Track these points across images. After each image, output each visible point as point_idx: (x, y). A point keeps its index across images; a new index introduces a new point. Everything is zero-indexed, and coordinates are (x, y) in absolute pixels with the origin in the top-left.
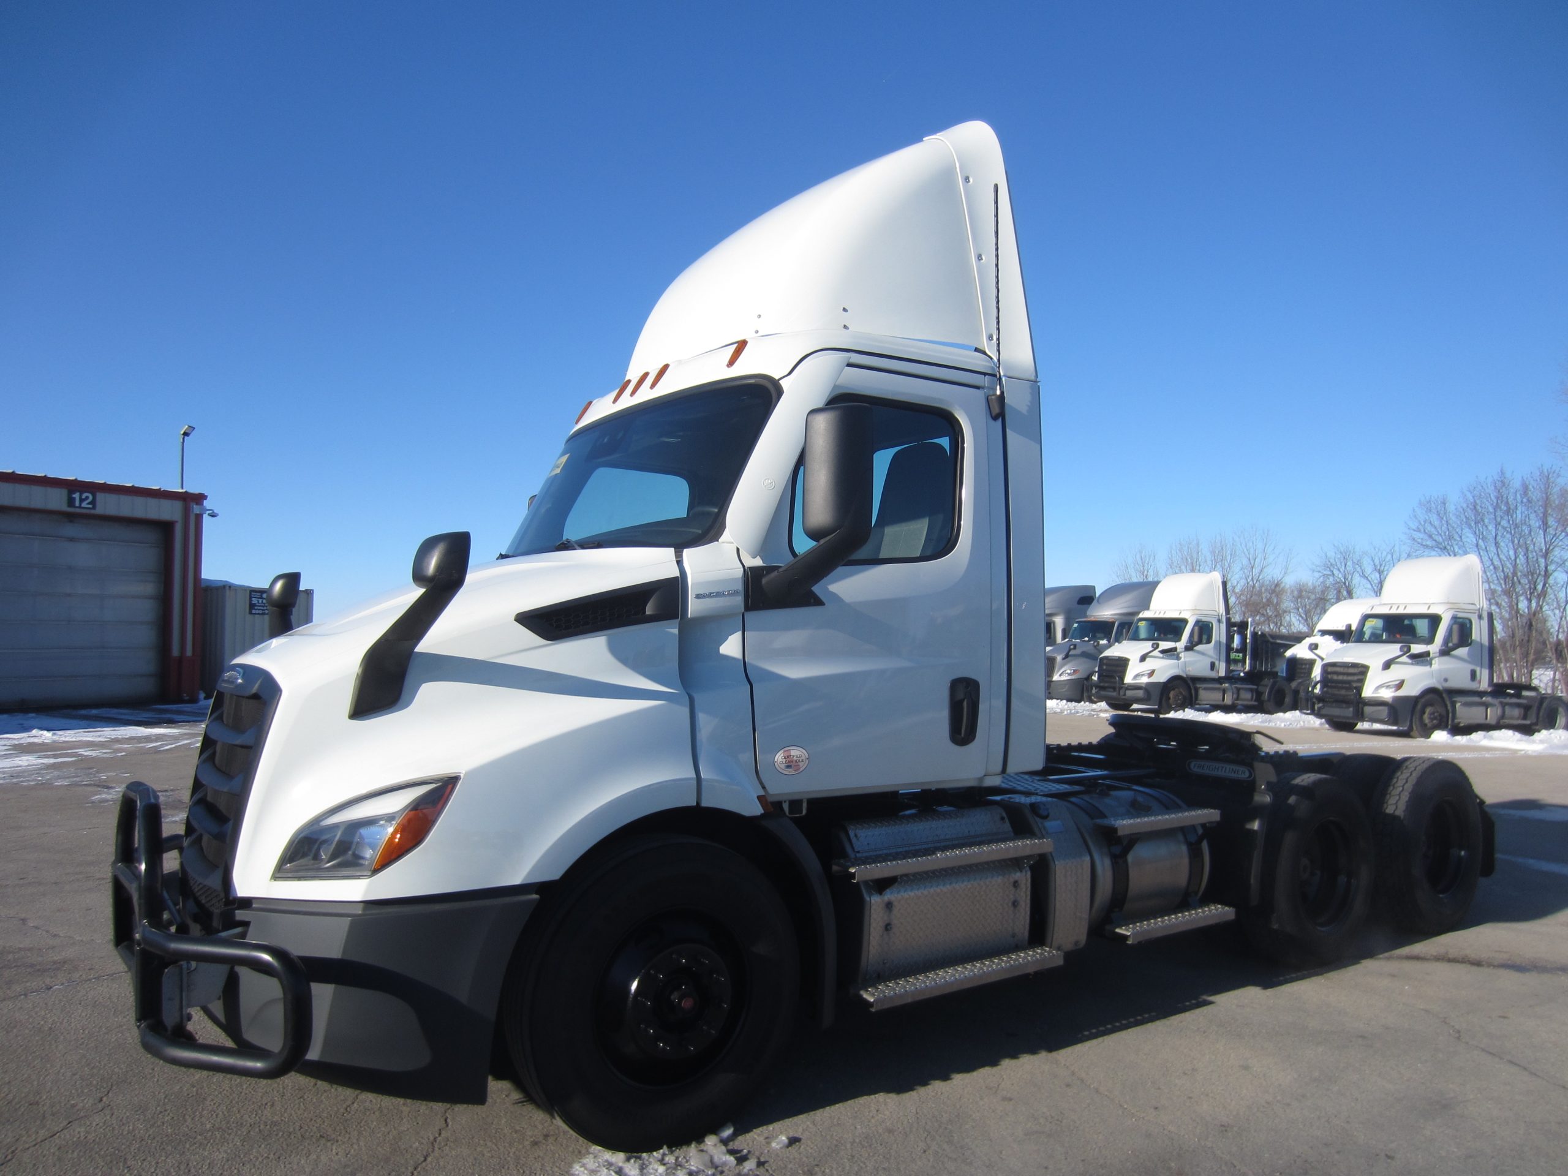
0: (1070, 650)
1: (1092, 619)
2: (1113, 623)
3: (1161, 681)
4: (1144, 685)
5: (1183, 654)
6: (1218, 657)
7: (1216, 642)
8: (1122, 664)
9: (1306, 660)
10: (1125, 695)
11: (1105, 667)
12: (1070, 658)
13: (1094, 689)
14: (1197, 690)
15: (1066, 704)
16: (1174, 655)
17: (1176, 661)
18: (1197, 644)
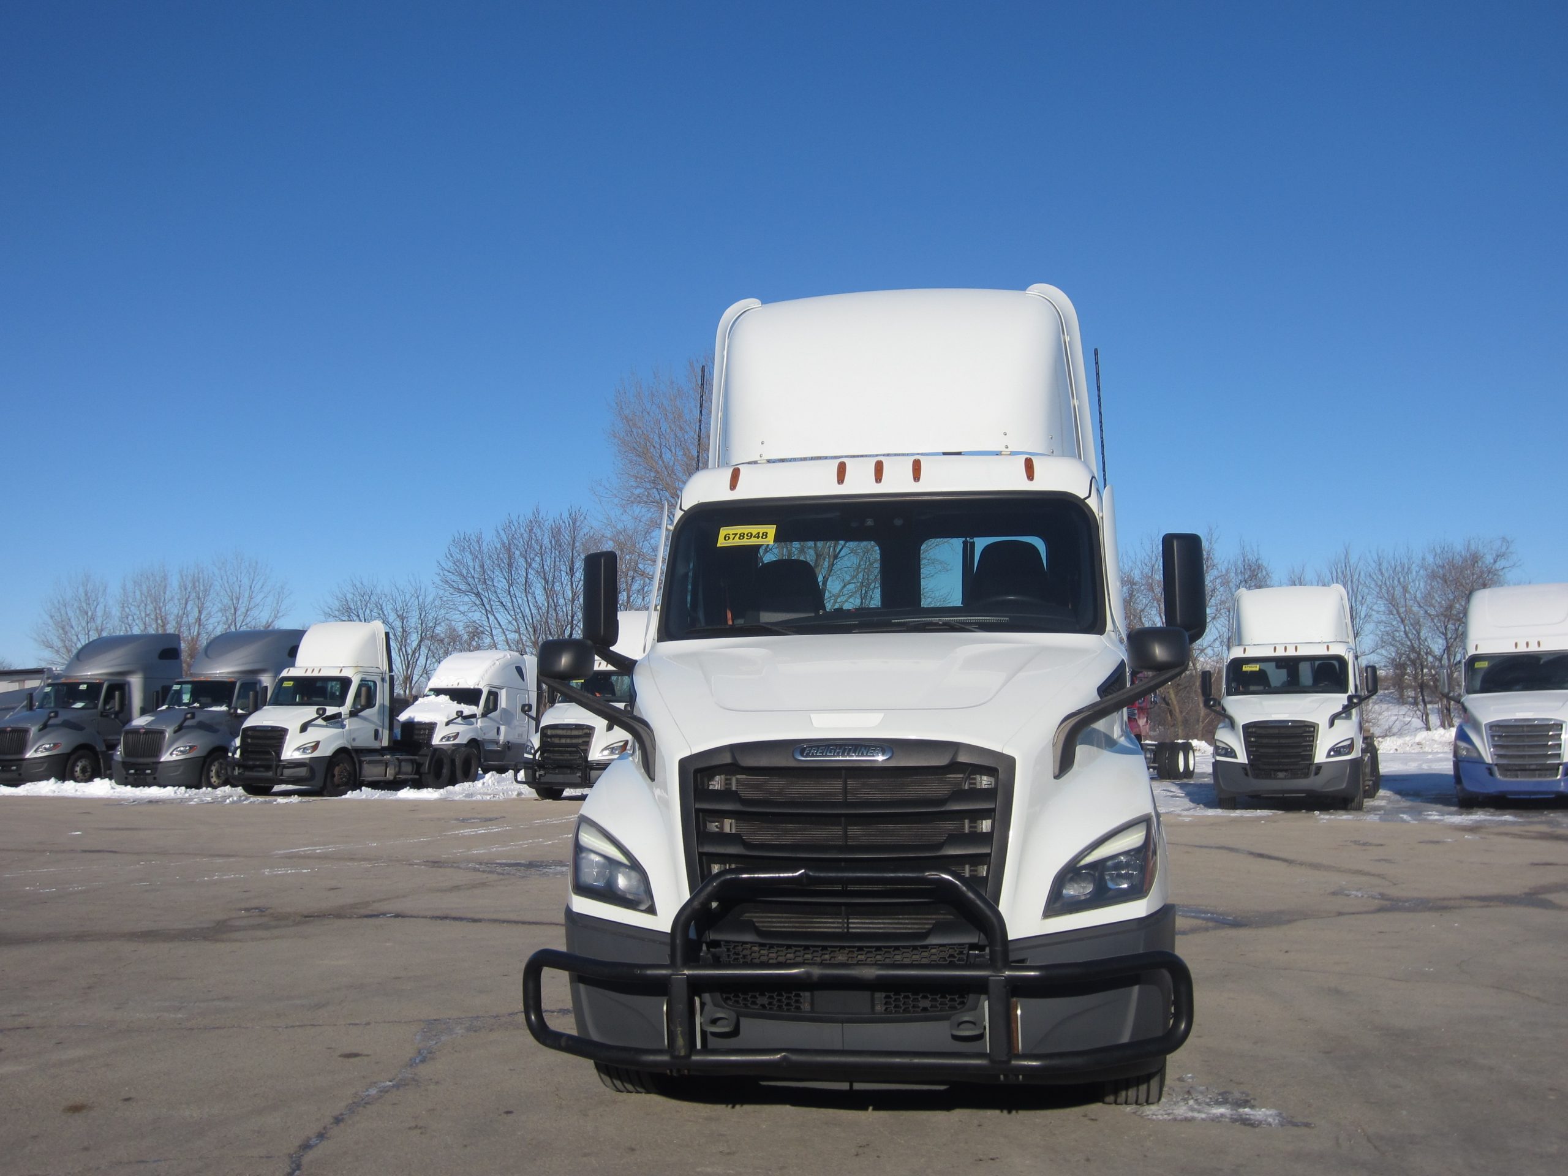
0: (186, 719)
1: (202, 678)
2: (233, 684)
3: (327, 755)
4: (307, 761)
5: (347, 720)
6: (381, 724)
7: (380, 706)
8: (277, 735)
9: (425, 724)
10: (282, 775)
11: (249, 741)
12: (183, 730)
13: (237, 768)
14: (361, 762)
15: (186, 792)
16: (337, 722)
17: (341, 730)
18: (363, 709)
